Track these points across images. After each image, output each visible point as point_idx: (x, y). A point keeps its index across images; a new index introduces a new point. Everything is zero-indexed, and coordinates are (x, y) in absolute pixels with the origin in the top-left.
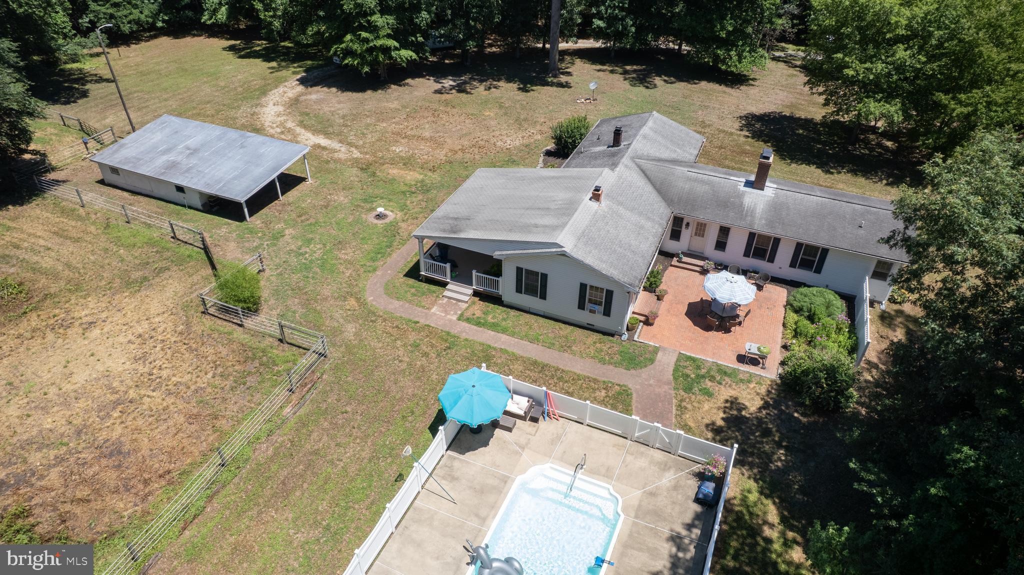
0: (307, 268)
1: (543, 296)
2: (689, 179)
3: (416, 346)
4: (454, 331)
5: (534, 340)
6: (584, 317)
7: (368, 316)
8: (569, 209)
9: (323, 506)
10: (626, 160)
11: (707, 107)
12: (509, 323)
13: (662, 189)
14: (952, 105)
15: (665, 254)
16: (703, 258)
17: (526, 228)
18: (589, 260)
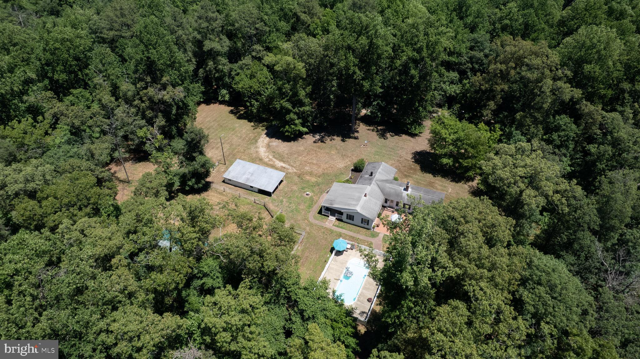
0: (293, 212)
1: (353, 220)
2: (390, 188)
3: (324, 232)
4: (332, 229)
5: (351, 231)
6: (363, 225)
7: (311, 225)
8: (359, 199)
9: (311, 267)
10: (373, 182)
11: (403, 148)
12: (345, 227)
13: (382, 191)
14: (464, 163)
15: (384, 207)
16: (393, 208)
17: (349, 205)
18: (364, 214)
